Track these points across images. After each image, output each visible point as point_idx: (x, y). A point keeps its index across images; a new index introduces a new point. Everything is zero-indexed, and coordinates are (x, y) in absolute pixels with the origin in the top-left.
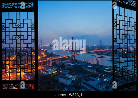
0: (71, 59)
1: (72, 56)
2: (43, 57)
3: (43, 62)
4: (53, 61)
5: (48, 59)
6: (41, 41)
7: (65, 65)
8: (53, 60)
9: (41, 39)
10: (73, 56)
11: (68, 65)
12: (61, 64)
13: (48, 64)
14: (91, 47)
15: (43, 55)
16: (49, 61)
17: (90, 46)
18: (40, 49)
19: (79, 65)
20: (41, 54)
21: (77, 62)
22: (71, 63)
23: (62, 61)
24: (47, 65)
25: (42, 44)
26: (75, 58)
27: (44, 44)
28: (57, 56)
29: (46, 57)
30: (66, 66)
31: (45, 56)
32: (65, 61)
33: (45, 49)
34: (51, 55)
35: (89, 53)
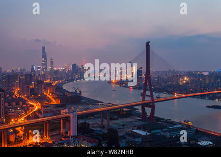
0: (138, 115)
1: (144, 106)
2: (48, 106)
3: (49, 121)
4: (81, 121)
5: (64, 112)
6: (44, 51)
7: (121, 134)
8: (79, 117)
9: (44, 48)
10: (147, 105)
11: (128, 134)
12: (106, 131)
13: (64, 128)
14: (211, 75)
15: (49, 100)
16: (67, 120)
17: (206, 74)
18: (40, 79)
19: (168, 135)
20: (42, 94)
21: (161, 128)
22: (139, 128)
23: (111, 119)
24: (62, 130)
25: (45, 65)
26: (153, 112)
27: (52, 63)
28: (95, 103)
29: (57, 106)
30: (123, 137)
31: (54, 102)
32: (120, 121)
33: (55, 80)
34: (76, 99)
35: (202, 97)
